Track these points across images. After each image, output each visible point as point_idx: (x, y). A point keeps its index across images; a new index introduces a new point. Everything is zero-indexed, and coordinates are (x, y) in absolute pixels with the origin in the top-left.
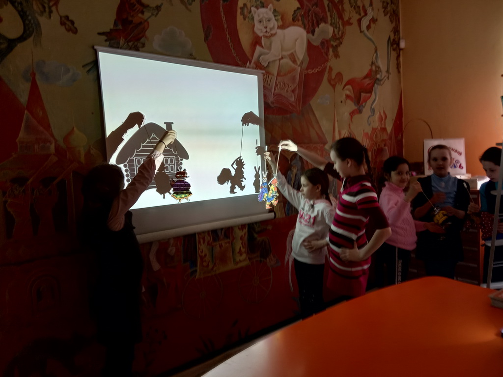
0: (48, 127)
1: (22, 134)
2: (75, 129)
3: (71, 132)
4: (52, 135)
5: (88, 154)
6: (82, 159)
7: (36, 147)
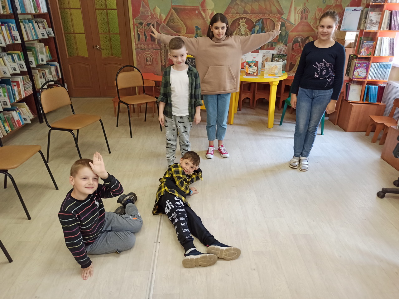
0: (148, 6)
1: (141, 8)
2: (157, 7)
3: (155, 8)
4: (150, 9)
5: (160, 15)
6: (159, 18)
7: (145, 13)
